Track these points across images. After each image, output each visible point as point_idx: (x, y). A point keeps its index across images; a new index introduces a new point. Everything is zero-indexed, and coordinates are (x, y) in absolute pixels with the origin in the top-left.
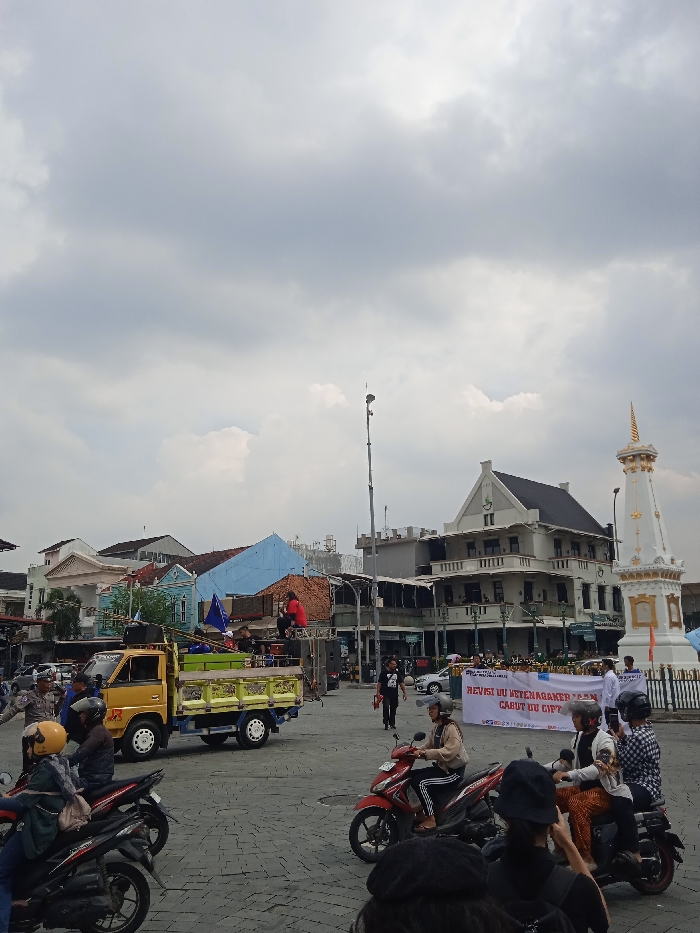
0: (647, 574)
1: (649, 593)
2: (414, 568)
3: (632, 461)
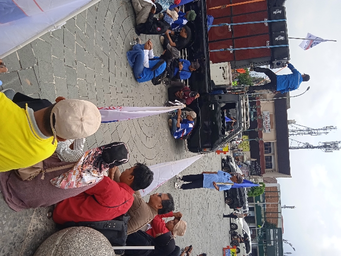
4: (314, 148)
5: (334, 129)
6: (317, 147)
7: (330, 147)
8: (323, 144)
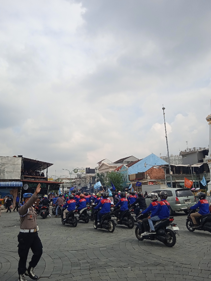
2: (197, 161)
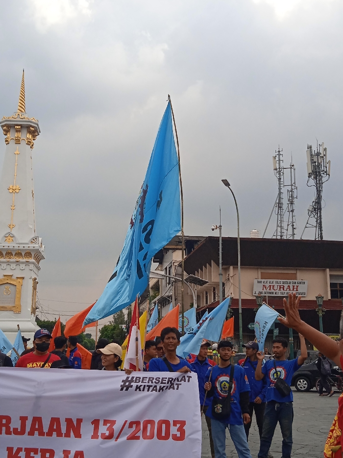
0: (19, 254)
1: (17, 273)
3: (18, 131)
4: (319, 197)
5: (279, 155)
6: (319, 192)
7: (319, 164)
8: (312, 177)
